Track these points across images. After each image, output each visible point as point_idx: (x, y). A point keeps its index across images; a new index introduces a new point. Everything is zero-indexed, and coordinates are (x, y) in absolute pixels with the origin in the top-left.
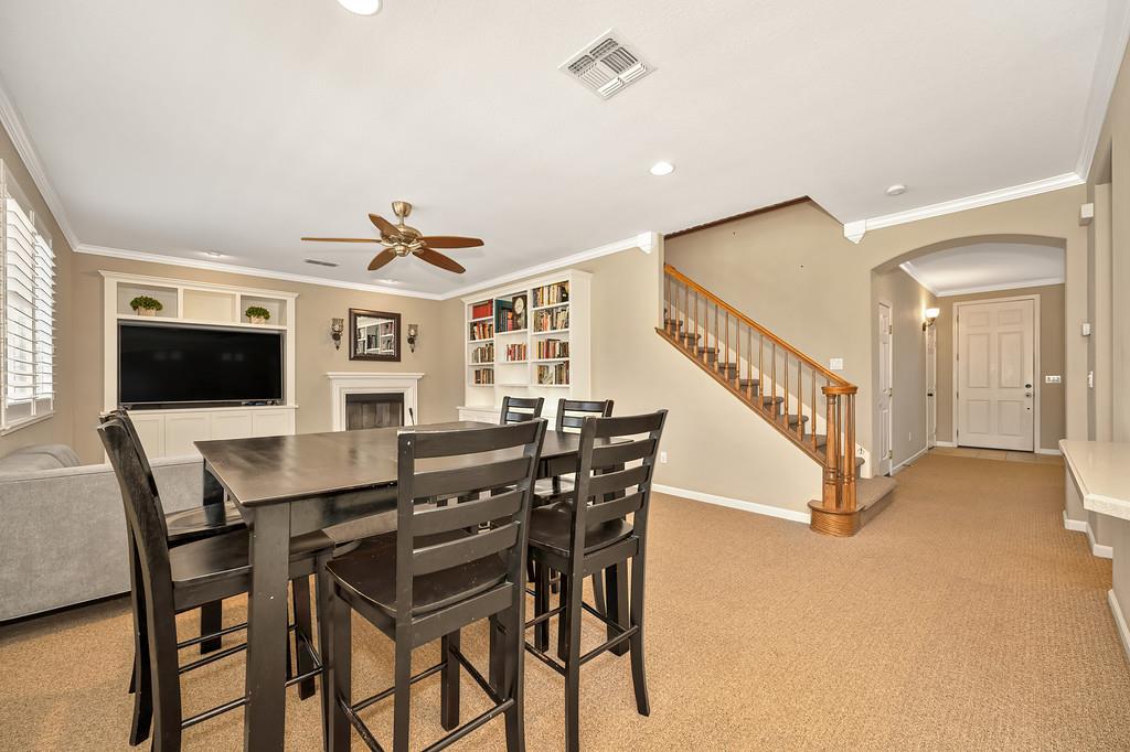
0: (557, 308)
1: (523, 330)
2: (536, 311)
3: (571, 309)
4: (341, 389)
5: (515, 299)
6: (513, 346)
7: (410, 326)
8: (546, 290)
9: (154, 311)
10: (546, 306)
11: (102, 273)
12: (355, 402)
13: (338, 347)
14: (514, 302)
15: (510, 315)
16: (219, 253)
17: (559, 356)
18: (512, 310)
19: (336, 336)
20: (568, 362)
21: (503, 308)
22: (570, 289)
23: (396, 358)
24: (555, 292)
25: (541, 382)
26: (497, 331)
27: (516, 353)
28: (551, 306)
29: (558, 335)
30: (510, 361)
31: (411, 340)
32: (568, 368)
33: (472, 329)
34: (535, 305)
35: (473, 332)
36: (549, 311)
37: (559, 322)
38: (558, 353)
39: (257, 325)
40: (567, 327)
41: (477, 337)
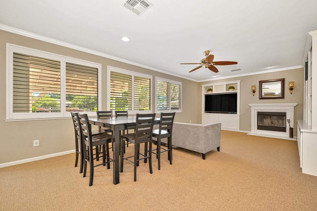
4: (254, 110)
7: (290, 83)
9: (210, 91)
11: (202, 85)
12: (261, 116)
13: (254, 95)
19: (254, 92)
23: (282, 97)
31: (291, 89)
39: (231, 91)
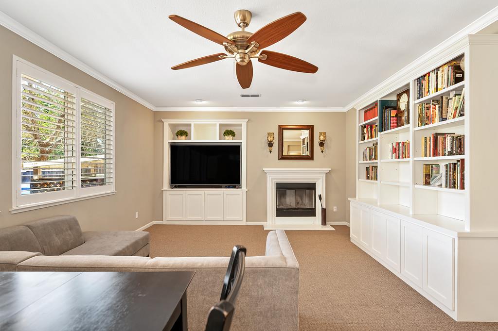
0: (448, 93)
1: (406, 126)
2: (421, 104)
3: (466, 92)
4: (272, 179)
5: (399, 96)
6: (398, 144)
7: (321, 134)
8: (433, 76)
9: (184, 137)
10: (433, 94)
11: (163, 120)
12: (282, 189)
13: (271, 152)
14: (398, 100)
15: (393, 113)
16: (201, 100)
17: (451, 153)
18: (396, 108)
19: (270, 145)
20: (463, 160)
21: (387, 108)
22: (466, 65)
23: (310, 158)
24: (446, 74)
25: (427, 183)
26: (381, 130)
27: (400, 150)
28: (439, 92)
29: (450, 127)
30: (394, 160)
31: (322, 144)
32: (463, 168)
33: (363, 131)
34: (420, 95)
35: (363, 134)
36: (439, 100)
37: (451, 111)
38: (449, 149)
39: (229, 140)
40: (462, 115)
41: (366, 137)
